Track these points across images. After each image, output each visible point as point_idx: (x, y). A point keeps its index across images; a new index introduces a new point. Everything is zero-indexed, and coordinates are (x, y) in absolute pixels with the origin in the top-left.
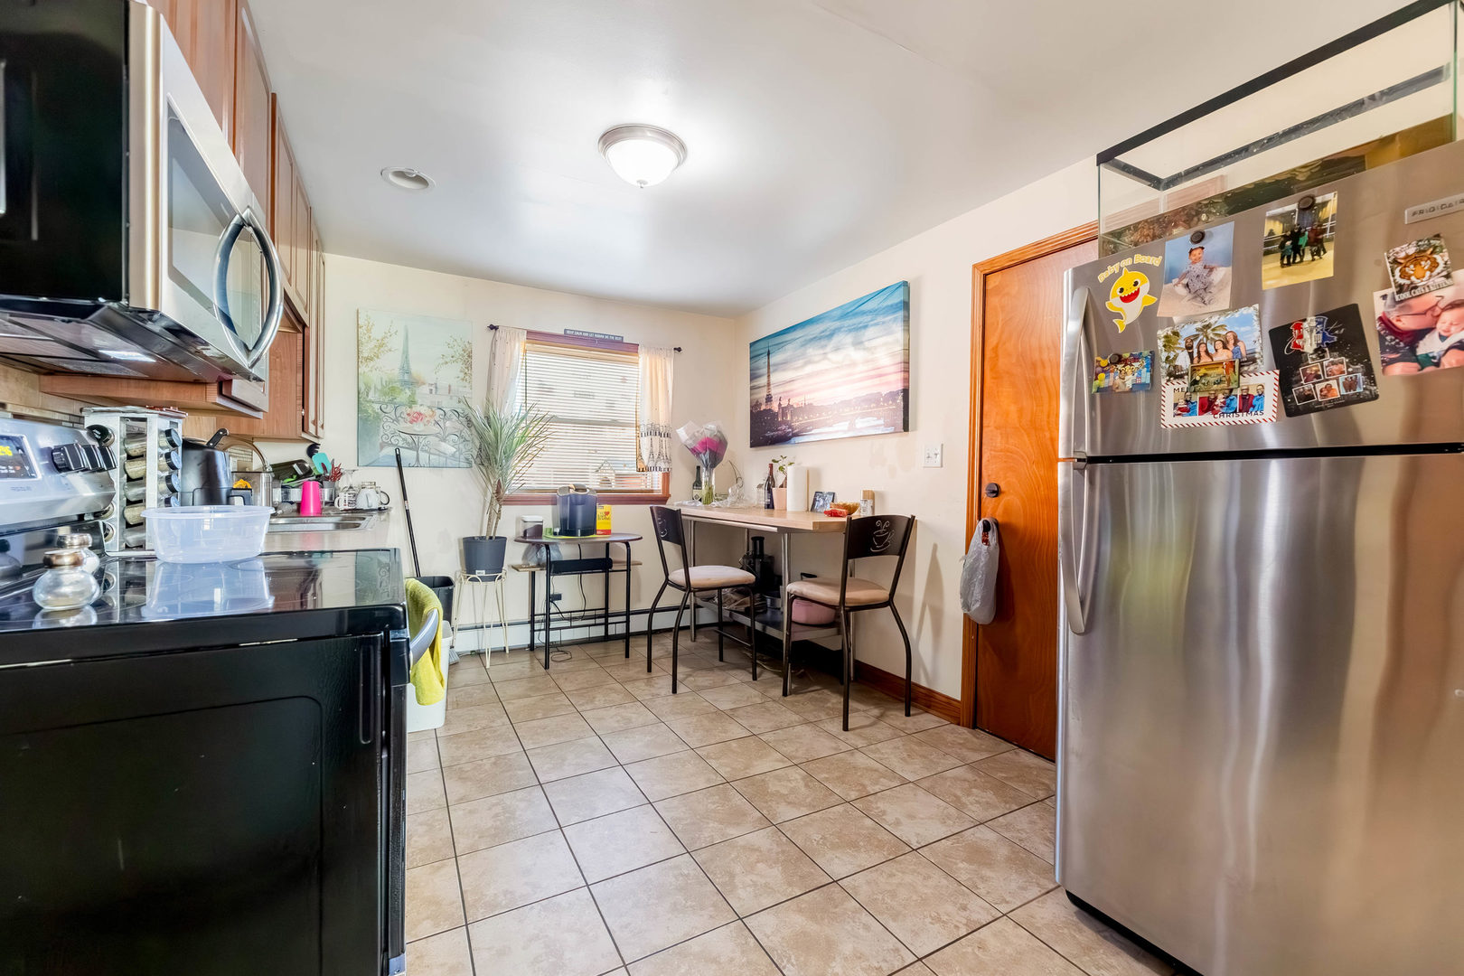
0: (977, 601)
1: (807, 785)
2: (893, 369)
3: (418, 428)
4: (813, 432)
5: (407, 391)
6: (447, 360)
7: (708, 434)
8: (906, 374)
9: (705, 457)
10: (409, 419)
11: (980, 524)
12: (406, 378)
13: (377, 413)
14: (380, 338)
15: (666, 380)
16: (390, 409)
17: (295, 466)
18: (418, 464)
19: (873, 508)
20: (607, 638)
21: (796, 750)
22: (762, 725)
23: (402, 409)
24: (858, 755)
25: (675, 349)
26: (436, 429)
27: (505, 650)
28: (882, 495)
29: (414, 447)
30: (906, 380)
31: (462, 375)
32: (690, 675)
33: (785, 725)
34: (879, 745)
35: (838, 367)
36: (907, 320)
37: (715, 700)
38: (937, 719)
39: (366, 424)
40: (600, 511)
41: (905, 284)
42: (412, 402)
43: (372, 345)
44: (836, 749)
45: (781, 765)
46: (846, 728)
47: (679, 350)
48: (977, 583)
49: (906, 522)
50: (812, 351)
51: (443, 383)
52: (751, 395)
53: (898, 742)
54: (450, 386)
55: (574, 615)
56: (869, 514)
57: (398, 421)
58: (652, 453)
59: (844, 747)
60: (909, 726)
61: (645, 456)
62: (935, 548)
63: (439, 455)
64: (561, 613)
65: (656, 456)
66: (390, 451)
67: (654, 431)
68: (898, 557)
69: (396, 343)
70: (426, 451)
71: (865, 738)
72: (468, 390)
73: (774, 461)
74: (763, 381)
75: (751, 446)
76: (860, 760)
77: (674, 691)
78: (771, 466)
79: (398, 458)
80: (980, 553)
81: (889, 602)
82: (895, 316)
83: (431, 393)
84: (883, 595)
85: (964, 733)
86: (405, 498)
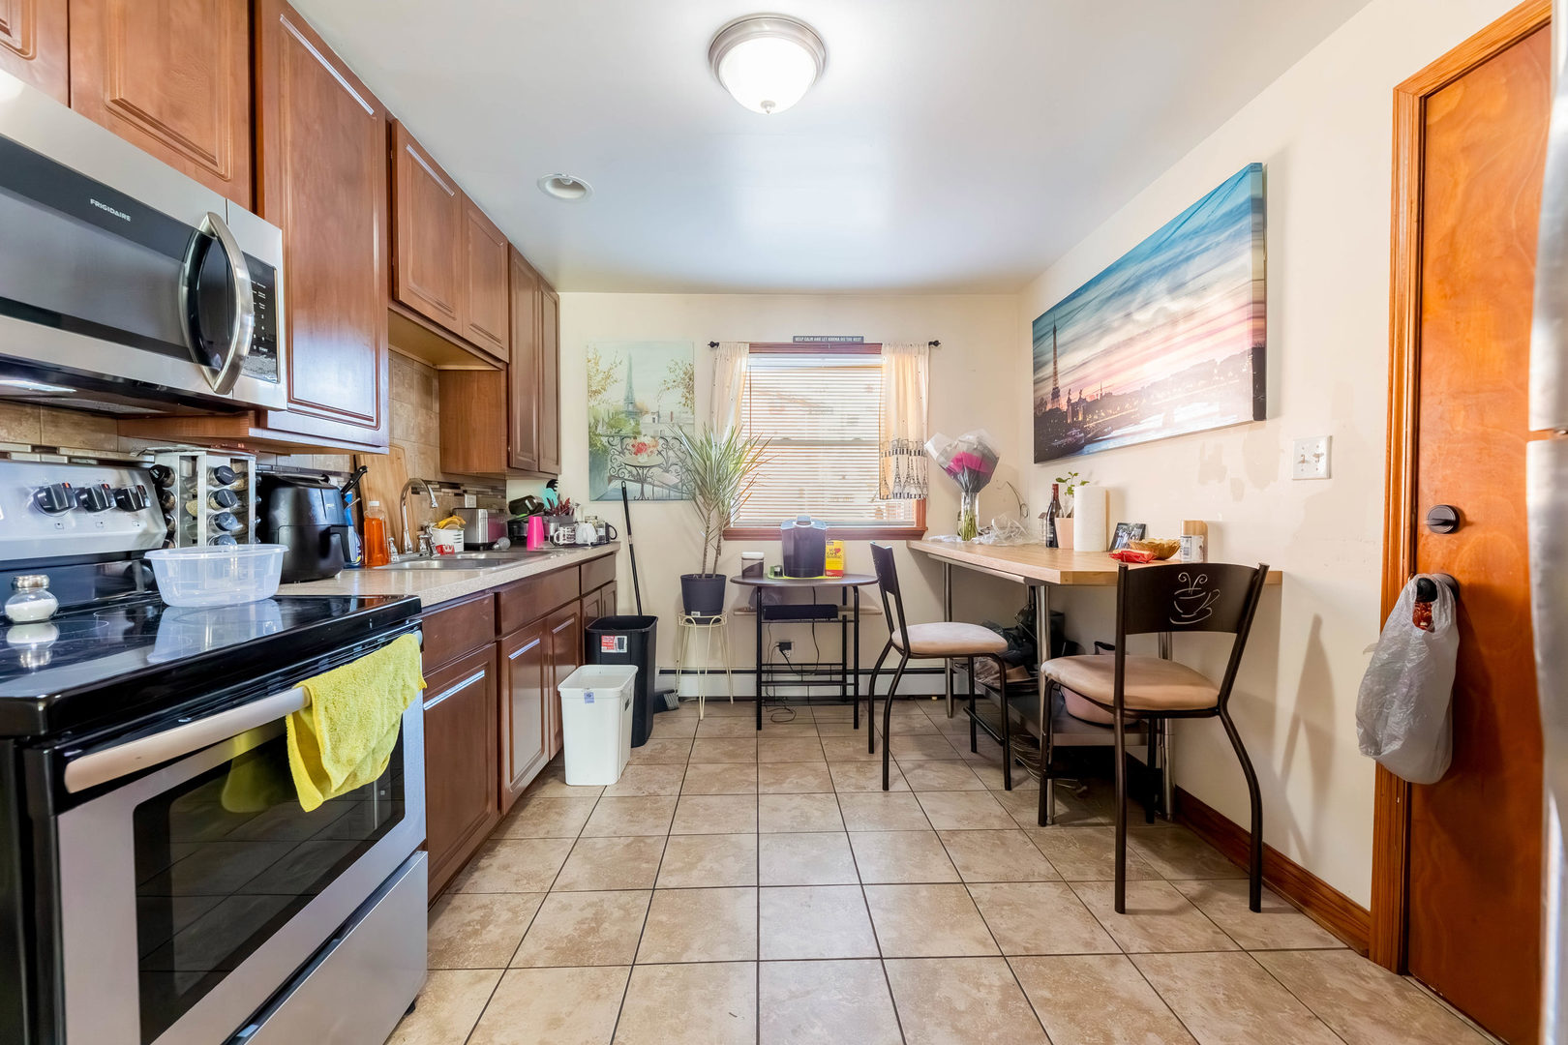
0: (1394, 738)
1: (1003, 1005)
2: (1233, 318)
3: (643, 459)
4: (1114, 434)
5: (632, 421)
6: (669, 386)
7: (963, 448)
8: (1260, 323)
9: (964, 478)
10: (633, 450)
11: (1411, 586)
12: (631, 408)
13: (605, 446)
14: (606, 370)
15: (917, 383)
16: (617, 441)
17: (527, 501)
18: (642, 498)
19: (1204, 549)
20: (844, 699)
21: (1017, 928)
22: (982, 865)
23: (627, 441)
24: (1125, 966)
25: (930, 343)
26: (659, 460)
27: (729, 700)
28: (1220, 529)
29: (642, 480)
30: (1261, 332)
31: (683, 400)
32: (920, 767)
33: (1019, 877)
34: (1173, 958)
35: (1147, 332)
36: (1260, 229)
37: (934, 812)
38: (1317, 930)
39: (597, 458)
40: (829, 548)
41: (1257, 169)
42: (636, 434)
43: (601, 375)
44: (1087, 944)
45: (979, 951)
46: (1120, 907)
47: (936, 343)
48: (1397, 703)
49: (1248, 578)
50: (1113, 316)
51: (665, 412)
52: (1035, 391)
53: (1216, 962)
54: (672, 413)
55: (806, 668)
56: (1195, 558)
57: (624, 454)
58: (898, 476)
59: (1104, 943)
60: (1251, 932)
61: (891, 483)
62: (1317, 623)
63: (662, 487)
64: (789, 664)
65: (903, 480)
66: (617, 484)
67: (902, 449)
68: (1235, 635)
69: (621, 373)
70: (650, 483)
71: (1150, 936)
72: (690, 415)
73: (1060, 480)
74: (1048, 370)
75: (1036, 461)
76: (1126, 980)
77: (886, 787)
78: (1056, 488)
79: (624, 490)
80: (1407, 643)
81: (1219, 709)
82: (1238, 226)
83: (654, 422)
84: (1207, 695)
85: (1376, 976)
86: (630, 533)
